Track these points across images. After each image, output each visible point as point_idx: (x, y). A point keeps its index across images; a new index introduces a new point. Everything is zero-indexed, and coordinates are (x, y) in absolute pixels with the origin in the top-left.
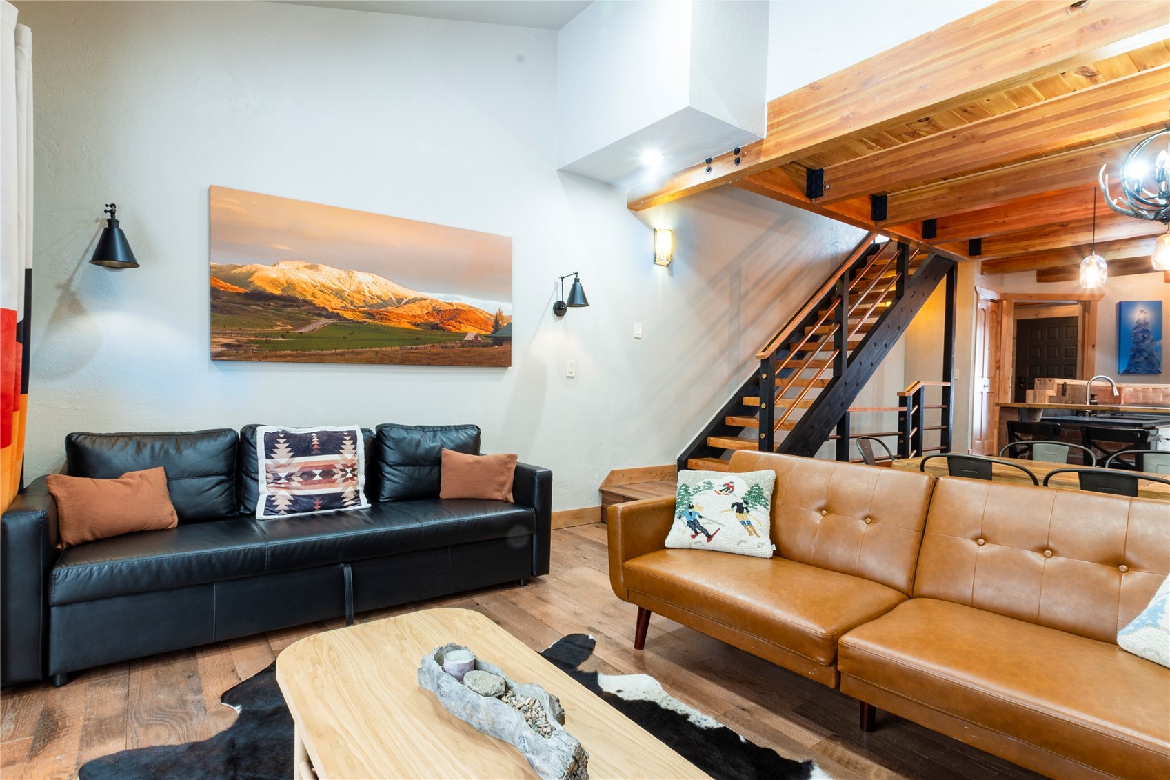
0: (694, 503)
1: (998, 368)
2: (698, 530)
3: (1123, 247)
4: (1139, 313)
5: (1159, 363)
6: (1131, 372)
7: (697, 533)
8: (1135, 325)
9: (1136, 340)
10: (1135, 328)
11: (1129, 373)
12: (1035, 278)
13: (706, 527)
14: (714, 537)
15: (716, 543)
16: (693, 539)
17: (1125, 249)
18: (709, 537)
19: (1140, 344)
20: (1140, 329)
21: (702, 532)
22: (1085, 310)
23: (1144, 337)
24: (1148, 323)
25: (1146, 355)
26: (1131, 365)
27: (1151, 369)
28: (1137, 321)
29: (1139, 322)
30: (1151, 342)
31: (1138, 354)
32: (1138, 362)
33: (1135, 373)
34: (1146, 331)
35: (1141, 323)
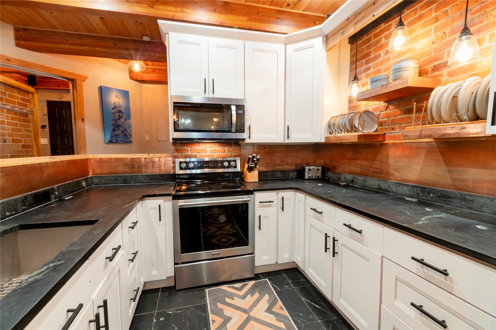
4: (114, 97)
5: (130, 136)
8: (113, 106)
9: (115, 118)
10: (114, 109)
11: (112, 143)
12: (12, 41)
19: (118, 121)
20: (116, 110)
22: (73, 88)
23: (120, 116)
24: (121, 106)
25: (122, 129)
26: (112, 136)
27: (126, 140)
28: (114, 104)
29: (115, 104)
30: (124, 120)
31: (117, 129)
32: (117, 134)
33: (116, 142)
34: (120, 112)
35: (117, 105)
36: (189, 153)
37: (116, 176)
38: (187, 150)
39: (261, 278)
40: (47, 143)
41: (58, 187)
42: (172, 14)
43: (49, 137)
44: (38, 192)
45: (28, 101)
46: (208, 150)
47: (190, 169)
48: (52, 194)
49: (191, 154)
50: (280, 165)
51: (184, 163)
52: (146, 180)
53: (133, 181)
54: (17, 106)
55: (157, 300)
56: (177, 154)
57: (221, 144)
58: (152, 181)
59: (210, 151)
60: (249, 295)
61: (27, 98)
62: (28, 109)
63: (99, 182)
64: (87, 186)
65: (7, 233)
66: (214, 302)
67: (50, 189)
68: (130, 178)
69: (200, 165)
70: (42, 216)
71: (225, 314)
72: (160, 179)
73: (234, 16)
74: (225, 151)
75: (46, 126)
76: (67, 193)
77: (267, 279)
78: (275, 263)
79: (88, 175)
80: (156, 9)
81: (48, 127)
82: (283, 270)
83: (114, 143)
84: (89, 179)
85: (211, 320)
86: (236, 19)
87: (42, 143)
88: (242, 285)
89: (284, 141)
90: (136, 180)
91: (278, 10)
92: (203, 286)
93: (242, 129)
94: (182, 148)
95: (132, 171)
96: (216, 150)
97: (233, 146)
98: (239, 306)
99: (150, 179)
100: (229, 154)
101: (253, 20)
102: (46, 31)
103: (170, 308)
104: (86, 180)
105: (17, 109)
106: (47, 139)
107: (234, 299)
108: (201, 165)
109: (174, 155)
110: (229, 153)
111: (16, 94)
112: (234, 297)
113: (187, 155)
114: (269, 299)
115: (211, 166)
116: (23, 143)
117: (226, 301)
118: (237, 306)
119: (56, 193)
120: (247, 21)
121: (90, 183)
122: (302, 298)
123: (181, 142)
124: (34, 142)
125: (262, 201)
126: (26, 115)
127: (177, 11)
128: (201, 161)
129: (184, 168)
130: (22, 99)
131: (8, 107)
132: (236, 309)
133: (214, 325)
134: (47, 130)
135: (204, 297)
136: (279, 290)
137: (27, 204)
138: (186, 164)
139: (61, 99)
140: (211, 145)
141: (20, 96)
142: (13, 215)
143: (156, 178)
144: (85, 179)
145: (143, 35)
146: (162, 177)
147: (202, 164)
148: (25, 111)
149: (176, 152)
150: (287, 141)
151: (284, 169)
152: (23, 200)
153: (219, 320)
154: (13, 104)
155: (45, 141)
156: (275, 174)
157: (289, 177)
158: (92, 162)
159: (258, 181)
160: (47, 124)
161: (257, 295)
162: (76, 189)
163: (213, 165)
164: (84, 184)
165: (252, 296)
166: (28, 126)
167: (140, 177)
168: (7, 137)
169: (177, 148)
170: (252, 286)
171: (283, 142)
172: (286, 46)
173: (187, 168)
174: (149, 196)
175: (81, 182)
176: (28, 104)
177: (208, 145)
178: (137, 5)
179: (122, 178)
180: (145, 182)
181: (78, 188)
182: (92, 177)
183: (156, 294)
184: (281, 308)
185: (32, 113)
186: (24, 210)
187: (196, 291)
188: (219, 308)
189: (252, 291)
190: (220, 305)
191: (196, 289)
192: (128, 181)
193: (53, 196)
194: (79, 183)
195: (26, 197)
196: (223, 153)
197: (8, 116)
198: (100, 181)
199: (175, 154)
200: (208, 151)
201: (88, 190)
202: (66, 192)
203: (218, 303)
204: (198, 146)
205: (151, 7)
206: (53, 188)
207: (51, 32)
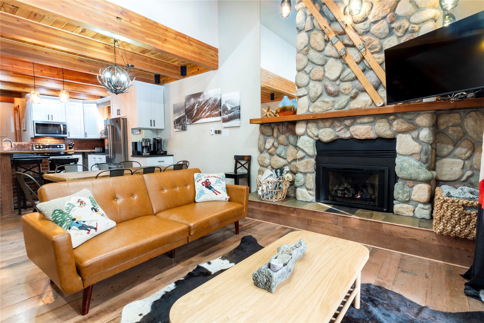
0: (74, 217)
2: (88, 229)
7: (89, 230)
13: (91, 225)
14: (98, 228)
15: (100, 230)
16: (89, 234)
18: (96, 229)
21: (91, 228)
47: (40, 148)
57: (55, 139)
59: (50, 141)
69: (45, 147)
74: (57, 141)
93: (66, 133)
94: (36, 140)
96: (53, 141)
97: (61, 139)
100: (59, 143)
109: (32, 143)
113: (39, 143)
150: (86, 138)
169: (33, 140)
172: (83, 104)
204: (43, 139)
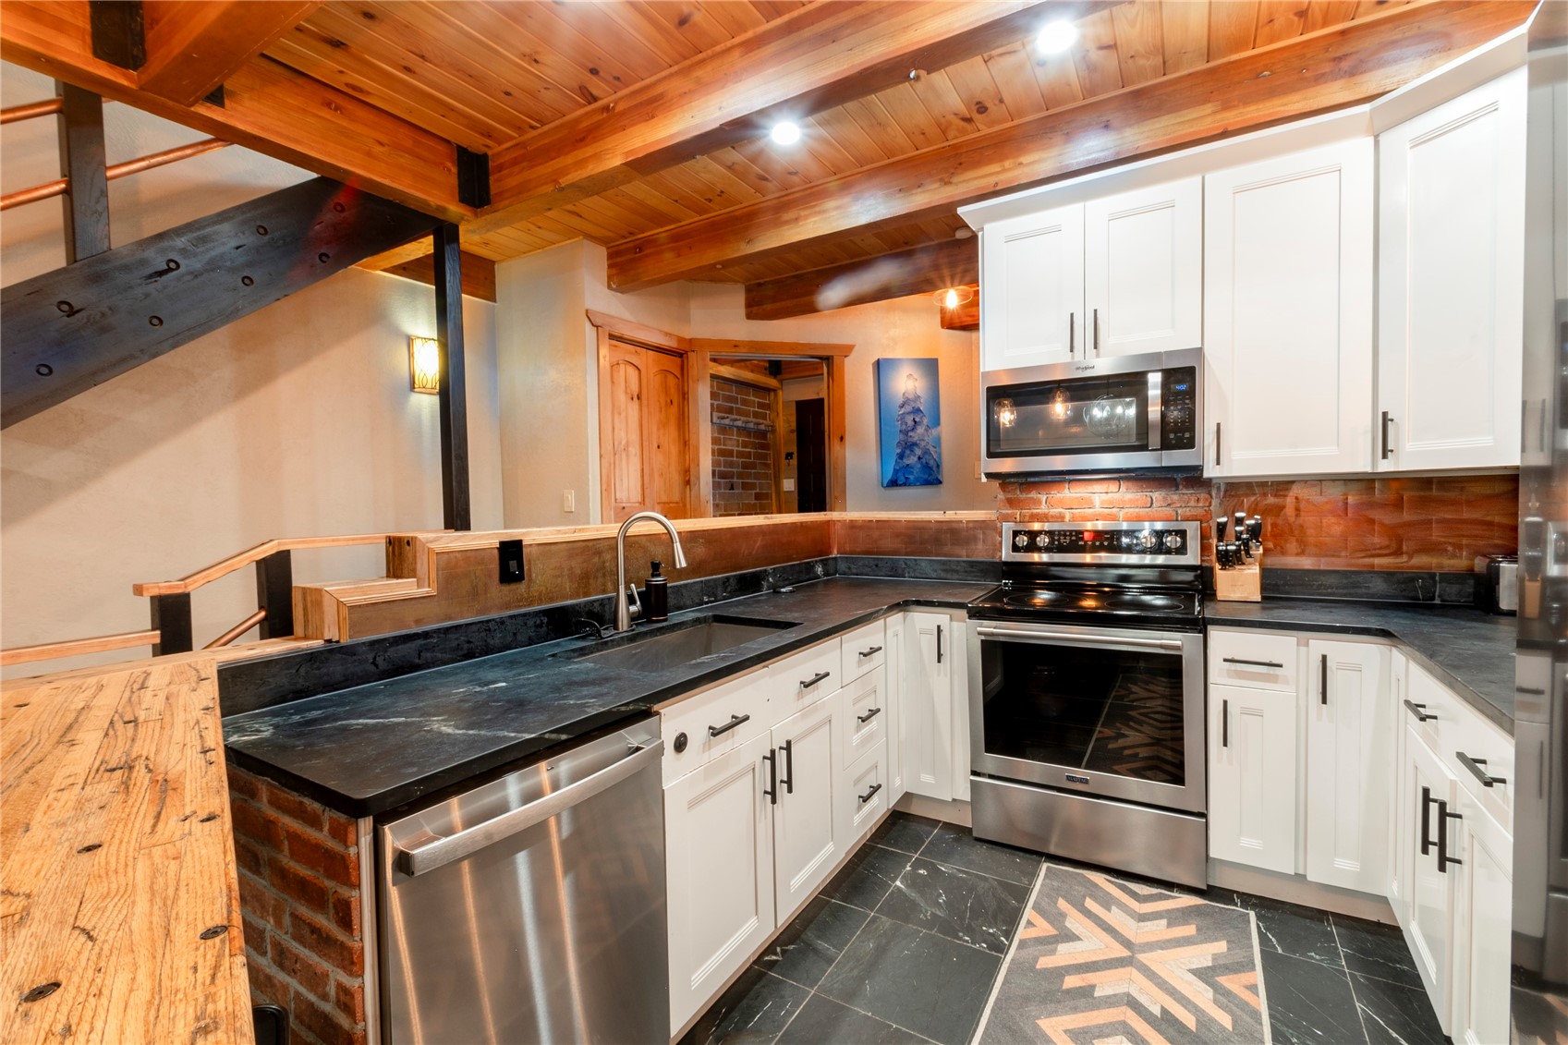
1: (688, 483)
3: (803, 213)
4: (906, 378)
5: (938, 466)
6: (900, 482)
8: (901, 400)
9: (904, 427)
10: (902, 406)
11: (897, 485)
12: (742, 311)
17: (806, 217)
19: (910, 434)
20: (908, 408)
22: (828, 373)
23: (915, 422)
24: (919, 397)
25: (918, 452)
26: (898, 470)
27: (926, 476)
28: (904, 394)
29: (906, 395)
30: (926, 430)
31: (908, 452)
32: (908, 465)
33: (904, 484)
34: (918, 411)
35: (910, 397)
36: (1043, 509)
37: (878, 559)
38: (1038, 502)
39: (1232, 902)
40: (793, 489)
41: (774, 569)
42: (992, 180)
43: (796, 476)
44: (745, 574)
45: (768, 407)
46: (1097, 500)
47: (1039, 550)
48: (763, 579)
49: (1046, 511)
50: (1387, 552)
51: (1024, 535)
52: (936, 571)
53: (909, 573)
54: (750, 419)
55: (927, 838)
56: (1010, 512)
57: (1140, 484)
58: (949, 576)
59: (1102, 502)
60: (1164, 922)
61: (767, 402)
62: (768, 422)
63: (847, 570)
64: (825, 575)
65: (700, 623)
66: (1051, 894)
67: (761, 571)
68: (904, 566)
69: (1068, 541)
70: (741, 608)
71: (1068, 924)
72: (966, 572)
73: (1166, 117)
74: (1152, 504)
75: (793, 453)
76: (786, 583)
77: (1252, 914)
78: (1293, 874)
79: (831, 553)
80: (956, 184)
81: (795, 456)
82: (1334, 914)
83: (901, 485)
84: (830, 562)
85: (1026, 920)
86: (1174, 124)
87: (785, 490)
88: (1156, 894)
89: (1373, 468)
90: (915, 570)
91: (1343, 33)
92: (1040, 854)
93: (1186, 438)
94: (1023, 496)
95: (908, 550)
96: (1123, 501)
97: (1181, 487)
98: (1117, 928)
99: (945, 571)
100: (1166, 512)
101: (1236, 103)
102: (786, 278)
103: (946, 862)
104: (825, 563)
105: (751, 425)
106: (793, 480)
107: (1109, 910)
108: (1071, 540)
109: (1004, 515)
110: (1169, 511)
111: (752, 398)
112: (1113, 908)
113: (1037, 514)
114: (1222, 953)
115: (1102, 544)
116: (758, 491)
117: (1086, 905)
118: (1110, 926)
119: (771, 579)
120: (1215, 112)
121: (831, 569)
122: (1357, 1004)
123: (1020, 480)
124: (773, 489)
125: (1236, 658)
126: (763, 434)
127: (1004, 170)
128: (1071, 531)
129: (1022, 548)
130: (761, 405)
131: (739, 423)
132: (1104, 930)
133: (1029, 930)
134: (794, 462)
135: (1034, 875)
136: (1280, 951)
137: (729, 589)
138: (1029, 538)
139: (818, 394)
140: (1108, 488)
141: (757, 400)
142: (712, 602)
143: (959, 568)
144: (822, 561)
145: (957, 229)
146: (972, 567)
147: (1074, 538)
148: (762, 427)
149: (1007, 505)
150: (1385, 466)
151: (1412, 567)
152: (724, 583)
153: (1044, 928)
154: (746, 416)
155: (789, 485)
156: (1359, 582)
157: (1433, 598)
158: (838, 526)
159: (1260, 600)
160: (794, 449)
161: (1190, 930)
162: (804, 577)
163: (1106, 543)
164: (819, 570)
165: (1169, 925)
166: (765, 457)
167: (923, 564)
168: (735, 480)
169: (1009, 496)
170: (1186, 908)
171: (1369, 470)
172: (1376, 137)
173: (1032, 547)
174: (918, 603)
175: (814, 566)
176: (768, 412)
177: (1098, 487)
178: (919, 190)
179: (888, 564)
180: (934, 576)
181: (807, 577)
182: (835, 558)
183: (928, 828)
184: (1253, 988)
185: (773, 431)
186: (725, 598)
187: (1019, 857)
188: (1058, 908)
189: (1175, 918)
190: (1062, 904)
191: (1021, 854)
192: (900, 571)
193: (765, 583)
194: (810, 567)
195: (728, 578)
196: (1147, 510)
197: (738, 441)
198: (849, 568)
199: (1004, 512)
200: (1097, 504)
201: (826, 582)
202: (786, 580)
203: (1060, 899)
204: (1067, 490)
205: (945, 184)
206: (766, 571)
207: (794, 276)
